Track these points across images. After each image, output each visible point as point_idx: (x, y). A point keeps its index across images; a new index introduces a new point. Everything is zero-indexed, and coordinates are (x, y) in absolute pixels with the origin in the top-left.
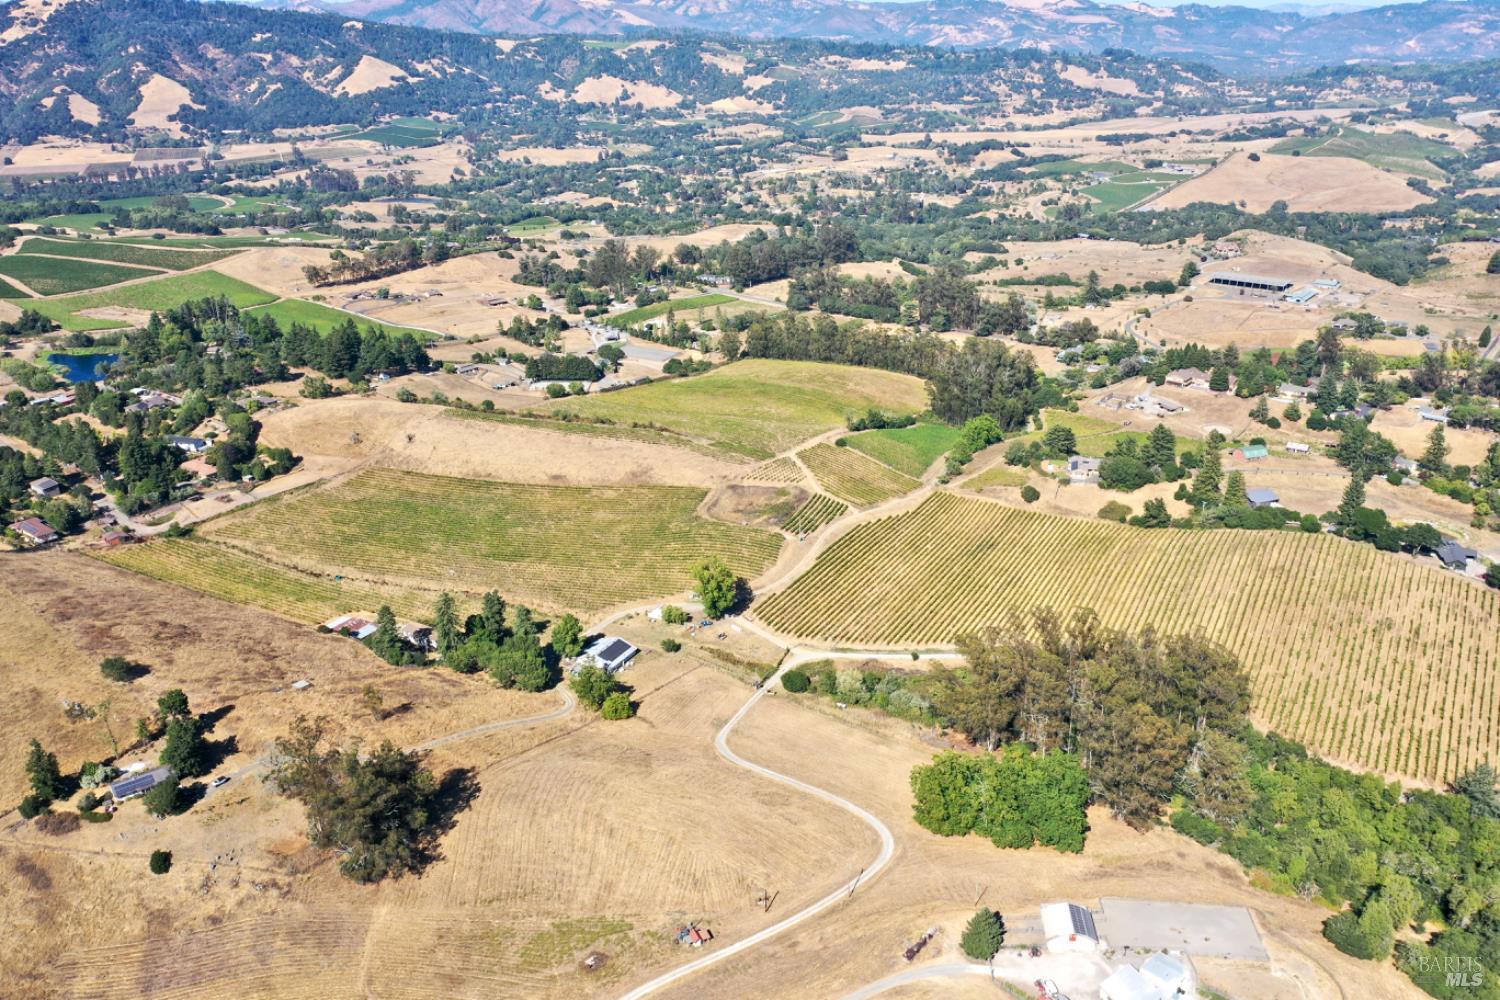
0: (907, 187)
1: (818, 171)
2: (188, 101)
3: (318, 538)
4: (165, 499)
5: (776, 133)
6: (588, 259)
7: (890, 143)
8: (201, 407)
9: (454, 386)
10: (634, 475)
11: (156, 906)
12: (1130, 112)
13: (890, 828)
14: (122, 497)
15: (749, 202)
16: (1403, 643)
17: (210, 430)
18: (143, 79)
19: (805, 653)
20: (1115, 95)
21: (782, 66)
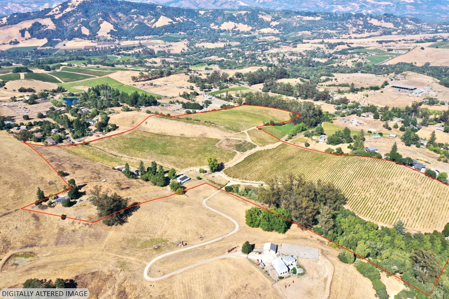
0: (312, 56)
1: (286, 51)
2: (112, 29)
3: (119, 147)
4: (83, 135)
5: (277, 39)
6: (209, 76)
7: (311, 42)
8: (95, 113)
9: (162, 110)
10: (202, 135)
11: (61, 227)
12: (390, 33)
13: (239, 225)
14: (73, 134)
15: (264, 60)
16: (395, 189)
17: (97, 119)
18: (101, 23)
19: (233, 182)
20: (386, 28)
21: (282, 18)
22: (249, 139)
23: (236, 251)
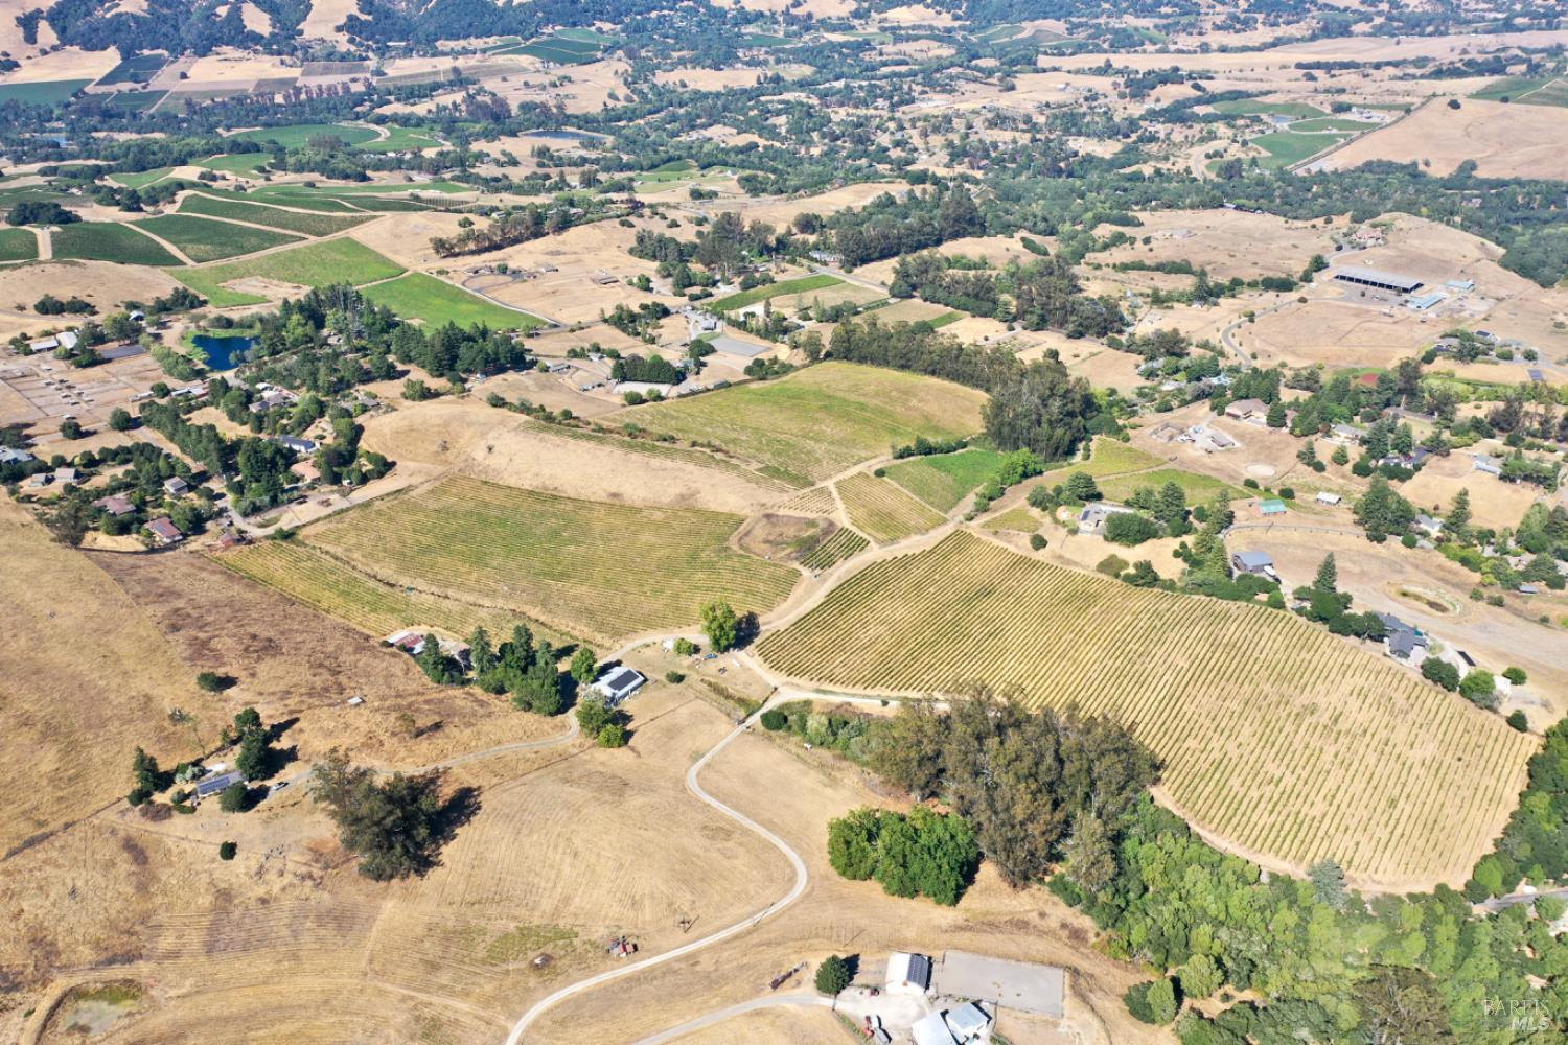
0: (1067, 132)
1: (978, 106)
2: (355, 11)
3: (398, 546)
5: (947, 52)
6: (706, 228)
7: (1065, 68)
8: (313, 408)
9: (543, 387)
10: (682, 497)
11: (222, 886)
12: (1345, 31)
13: (807, 868)
14: (238, 501)
15: (897, 144)
16: (1320, 728)
17: (319, 432)
19: (790, 691)
20: (1332, 8)
22: (842, 518)
23: (799, 983)
